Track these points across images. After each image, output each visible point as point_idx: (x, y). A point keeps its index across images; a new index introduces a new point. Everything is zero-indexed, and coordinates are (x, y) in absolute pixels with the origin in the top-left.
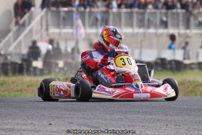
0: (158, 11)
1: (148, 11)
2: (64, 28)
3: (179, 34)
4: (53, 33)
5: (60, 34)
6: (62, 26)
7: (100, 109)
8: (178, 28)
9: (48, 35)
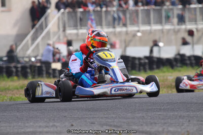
0: (175, 8)
1: (165, 7)
2: (81, 28)
3: (197, 30)
4: (70, 34)
5: (77, 35)
6: (79, 27)
7: (121, 108)
8: (196, 24)
9: (65, 36)
